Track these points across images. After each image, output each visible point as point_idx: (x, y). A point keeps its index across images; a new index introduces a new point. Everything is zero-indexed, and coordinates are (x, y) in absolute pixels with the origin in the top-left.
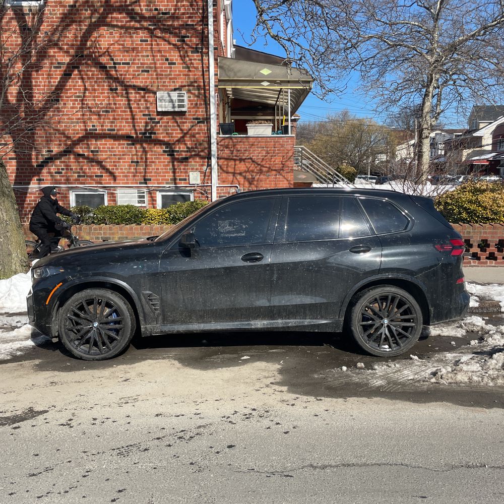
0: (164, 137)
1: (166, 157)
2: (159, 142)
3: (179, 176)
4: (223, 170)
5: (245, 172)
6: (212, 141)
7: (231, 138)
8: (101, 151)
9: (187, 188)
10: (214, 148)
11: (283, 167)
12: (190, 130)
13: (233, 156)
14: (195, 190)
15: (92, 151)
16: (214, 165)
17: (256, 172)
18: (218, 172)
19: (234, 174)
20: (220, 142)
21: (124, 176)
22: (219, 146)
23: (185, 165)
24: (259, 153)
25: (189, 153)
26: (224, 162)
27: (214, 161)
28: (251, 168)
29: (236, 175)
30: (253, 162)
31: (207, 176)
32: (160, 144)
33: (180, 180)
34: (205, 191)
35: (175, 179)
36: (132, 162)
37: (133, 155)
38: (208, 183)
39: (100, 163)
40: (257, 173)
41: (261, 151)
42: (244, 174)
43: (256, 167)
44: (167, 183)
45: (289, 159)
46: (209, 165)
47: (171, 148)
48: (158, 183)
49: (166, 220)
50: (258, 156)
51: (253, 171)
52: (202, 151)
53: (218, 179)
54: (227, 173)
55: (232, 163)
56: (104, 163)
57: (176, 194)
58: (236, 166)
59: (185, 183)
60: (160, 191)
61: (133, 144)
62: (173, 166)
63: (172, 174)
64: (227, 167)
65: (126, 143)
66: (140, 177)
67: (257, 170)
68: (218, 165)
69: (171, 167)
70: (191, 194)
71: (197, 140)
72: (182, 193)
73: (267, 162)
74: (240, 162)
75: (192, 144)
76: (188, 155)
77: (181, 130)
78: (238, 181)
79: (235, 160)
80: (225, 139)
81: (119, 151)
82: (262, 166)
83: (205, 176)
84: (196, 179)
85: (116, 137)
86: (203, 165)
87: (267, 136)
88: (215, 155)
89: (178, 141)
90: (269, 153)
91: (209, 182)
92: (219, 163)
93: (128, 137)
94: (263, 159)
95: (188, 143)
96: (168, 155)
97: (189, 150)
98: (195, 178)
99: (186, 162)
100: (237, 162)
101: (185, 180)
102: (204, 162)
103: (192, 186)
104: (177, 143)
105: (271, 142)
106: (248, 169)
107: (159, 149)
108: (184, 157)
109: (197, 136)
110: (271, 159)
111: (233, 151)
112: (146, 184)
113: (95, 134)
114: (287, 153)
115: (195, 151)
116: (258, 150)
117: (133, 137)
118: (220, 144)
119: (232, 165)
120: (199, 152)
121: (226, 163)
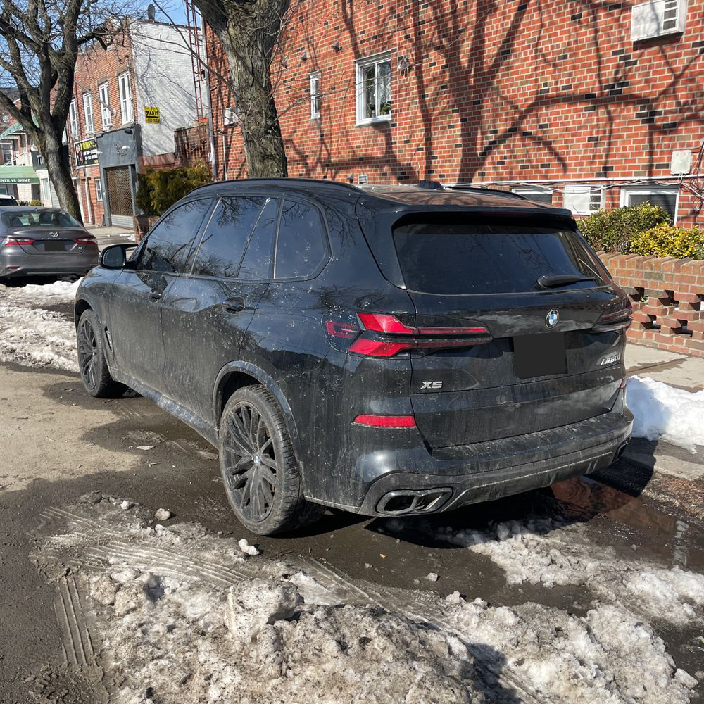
0: (642, 88)
1: (641, 125)
2: (633, 100)
3: (657, 160)
8: (551, 125)
9: (667, 182)
12: (686, 68)
14: (681, 186)
15: (541, 127)
21: (576, 164)
23: (670, 139)
25: (679, 115)
32: (634, 103)
33: (657, 167)
34: (697, 188)
35: (651, 166)
36: (590, 139)
37: (592, 127)
39: (548, 144)
44: (636, 174)
47: (650, 108)
48: (624, 174)
56: (553, 145)
59: (665, 173)
60: (628, 188)
61: (594, 108)
62: (651, 141)
63: (646, 157)
65: (583, 107)
66: (598, 167)
69: (646, 144)
70: (677, 194)
71: (696, 88)
75: (685, 96)
76: (678, 118)
77: (672, 70)
81: (574, 123)
84: (684, 165)
85: (571, 100)
89: (664, 92)
93: (589, 97)
95: (681, 94)
96: (644, 122)
97: (680, 108)
98: (681, 162)
99: (671, 132)
101: (665, 166)
102: (703, 129)
104: (662, 96)
107: (632, 112)
108: (670, 122)
109: (698, 78)
112: (605, 175)
113: (547, 97)
115: (691, 109)
117: (593, 96)
120: (697, 111)
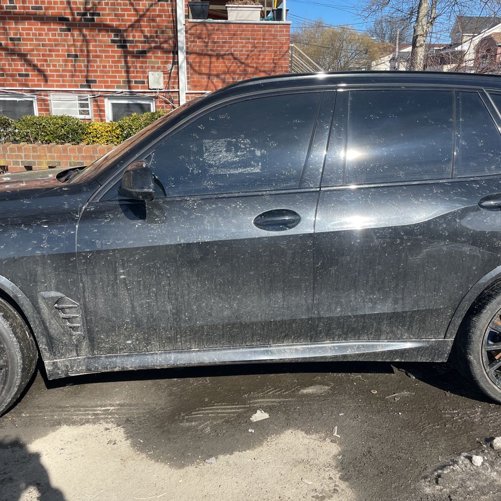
0: (111, 20)
1: (116, 49)
2: (106, 28)
3: (134, 77)
4: (194, 70)
5: (225, 73)
6: (179, 27)
7: (204, 24)
8: (24, 39)
9: (146, 95)
10: (181, 37)
11: (275, 67)
12: (148, 10)
13: (207, 51)
14: (156, 98)
15: (11, 39)
16: (183, 62)
17: (238, 74)
18: (188, 73)
19: (209, 75)
20: (190, 29)
21: (58, 76)
22: (188, 36)
23: (142, 62)
24: (243, 47)
25: (147, 45)
26: (195, 58)
27: (181, 56)
28: (232, 68)
29: (211, 77)
30: (235, 59)
31: (172, 78)
32: (107, 31)
33: (136, 82)
34: (170, 99)
35: (129, 82)
36: (69, 56)
37: (69, 46)
38: (174, 88)
39: (23, 56)
40: (240, 75)
41: (246, 43)
42: (223, 76)
43: (239, 67)
44: (118, 87)
45: (283, 56)
46: (176, 63)
47: (122, 36)
48: (106, 87)
49: (118, 138)
50: (242, 51)
51: (234, 73)
52: (166, 42)
53: (188, 83)
54: (200, 74)
55: (206, 60)
56: (29, 57)
57: (131, 102)
58: (212, 65)
59: (143, 88)
60: (110, 98)
61: (69, 30)
62: (126, 62)
63: (124, 74)
64: (200, 66)
65: (59, 27)
66: (81, 79)
67: (241, 71)
68: (188, 63)
69: (123, 64)
70: (151, 103)
71: (158, 26)
72: (139, 102)
73: (253, 59)
74: (218, 59)
75: (150, 32)
76: (146, 47)
77: (135, 10)
78: (214, 85)
79: (210, 56)
80: (196, 25)
81: (49, 40)
82: (247, 65)
83: (170, 78)
84: (158, 83)
85: (44, 19)
86: (166, 63)
87: (254, 22)
88: (183, 48)
89: (132, 26)
90: (256, 47)
91: (176, 86)
92: (189, 60)
93: (62, 20)
94: (248, 55)
95: (146, 29)
96: (119, 47)
97: (147, 40)
98: (156, 80)
99: (143, 57)
100: (214, 59)
101: (143, 82)
102: (168, 58)
103: (152, 92)
104: (130, 29)
105: (259, 31)
106: (228, 70)
107: (106, 38)
108: (140, 49)
109: (158, 19)
110: (260, 55)
111: (208, 43)
112: (89, 87)
113: (14, 14)
114: (280, 48)
115: (156, 42)
116: (242, 43)
117: (67, 20)
118: (189, 32)
119: (206, 62)
120: (161, 43)
121: (197, 60)
